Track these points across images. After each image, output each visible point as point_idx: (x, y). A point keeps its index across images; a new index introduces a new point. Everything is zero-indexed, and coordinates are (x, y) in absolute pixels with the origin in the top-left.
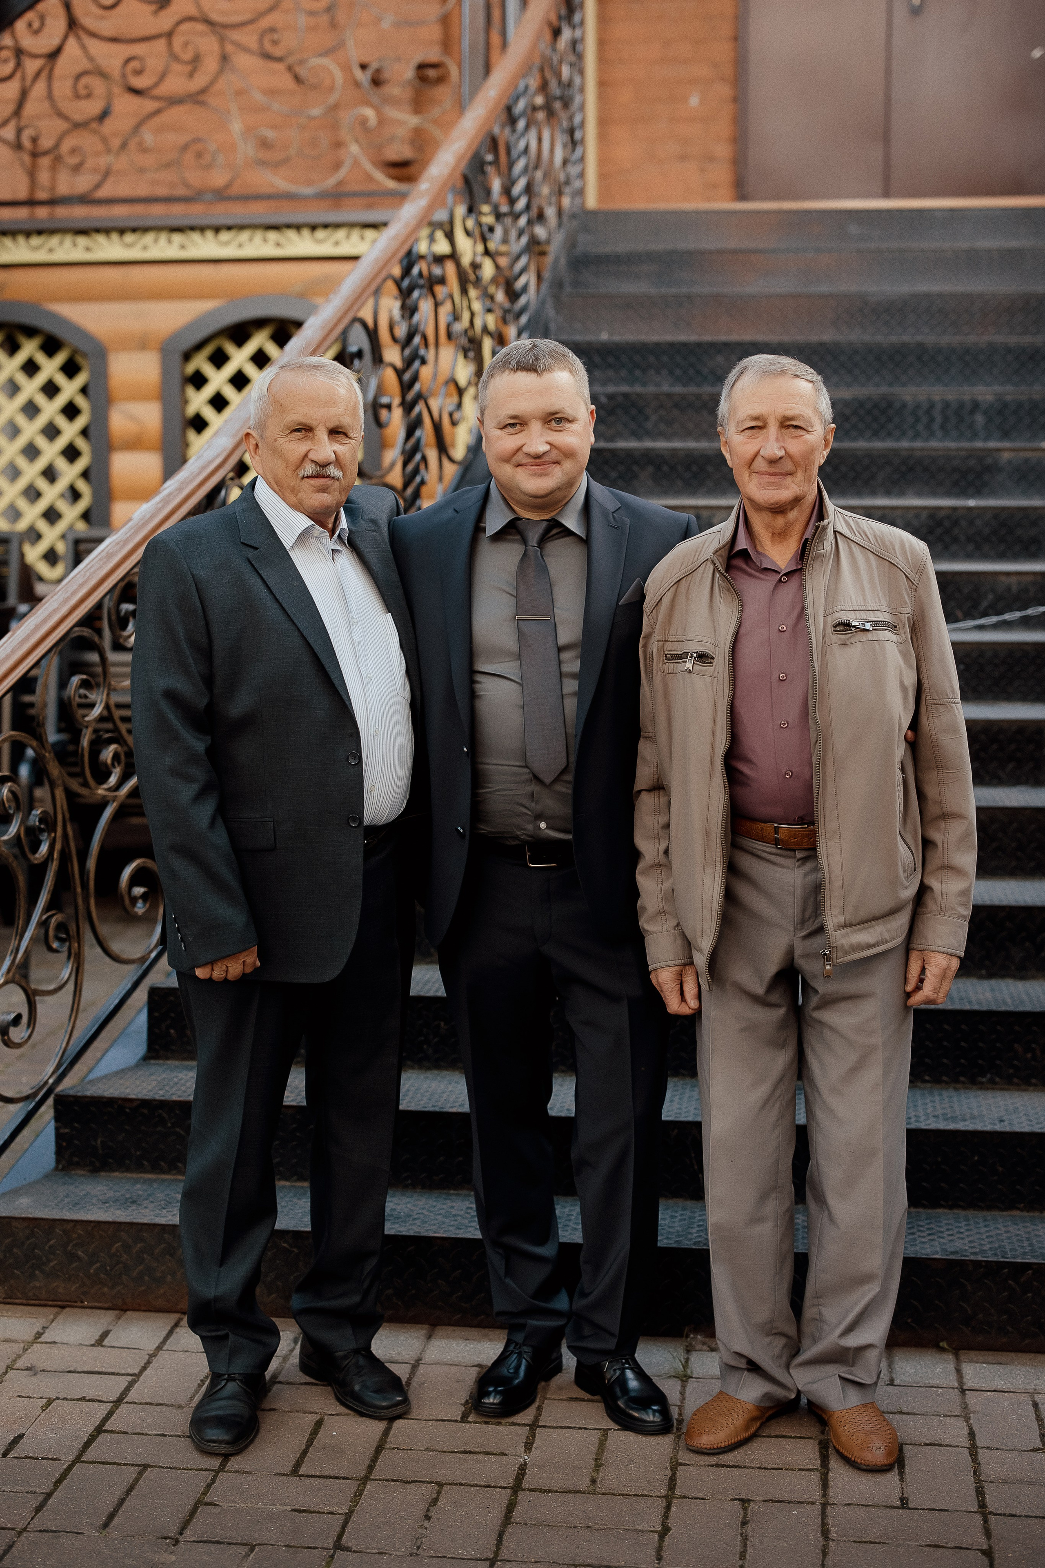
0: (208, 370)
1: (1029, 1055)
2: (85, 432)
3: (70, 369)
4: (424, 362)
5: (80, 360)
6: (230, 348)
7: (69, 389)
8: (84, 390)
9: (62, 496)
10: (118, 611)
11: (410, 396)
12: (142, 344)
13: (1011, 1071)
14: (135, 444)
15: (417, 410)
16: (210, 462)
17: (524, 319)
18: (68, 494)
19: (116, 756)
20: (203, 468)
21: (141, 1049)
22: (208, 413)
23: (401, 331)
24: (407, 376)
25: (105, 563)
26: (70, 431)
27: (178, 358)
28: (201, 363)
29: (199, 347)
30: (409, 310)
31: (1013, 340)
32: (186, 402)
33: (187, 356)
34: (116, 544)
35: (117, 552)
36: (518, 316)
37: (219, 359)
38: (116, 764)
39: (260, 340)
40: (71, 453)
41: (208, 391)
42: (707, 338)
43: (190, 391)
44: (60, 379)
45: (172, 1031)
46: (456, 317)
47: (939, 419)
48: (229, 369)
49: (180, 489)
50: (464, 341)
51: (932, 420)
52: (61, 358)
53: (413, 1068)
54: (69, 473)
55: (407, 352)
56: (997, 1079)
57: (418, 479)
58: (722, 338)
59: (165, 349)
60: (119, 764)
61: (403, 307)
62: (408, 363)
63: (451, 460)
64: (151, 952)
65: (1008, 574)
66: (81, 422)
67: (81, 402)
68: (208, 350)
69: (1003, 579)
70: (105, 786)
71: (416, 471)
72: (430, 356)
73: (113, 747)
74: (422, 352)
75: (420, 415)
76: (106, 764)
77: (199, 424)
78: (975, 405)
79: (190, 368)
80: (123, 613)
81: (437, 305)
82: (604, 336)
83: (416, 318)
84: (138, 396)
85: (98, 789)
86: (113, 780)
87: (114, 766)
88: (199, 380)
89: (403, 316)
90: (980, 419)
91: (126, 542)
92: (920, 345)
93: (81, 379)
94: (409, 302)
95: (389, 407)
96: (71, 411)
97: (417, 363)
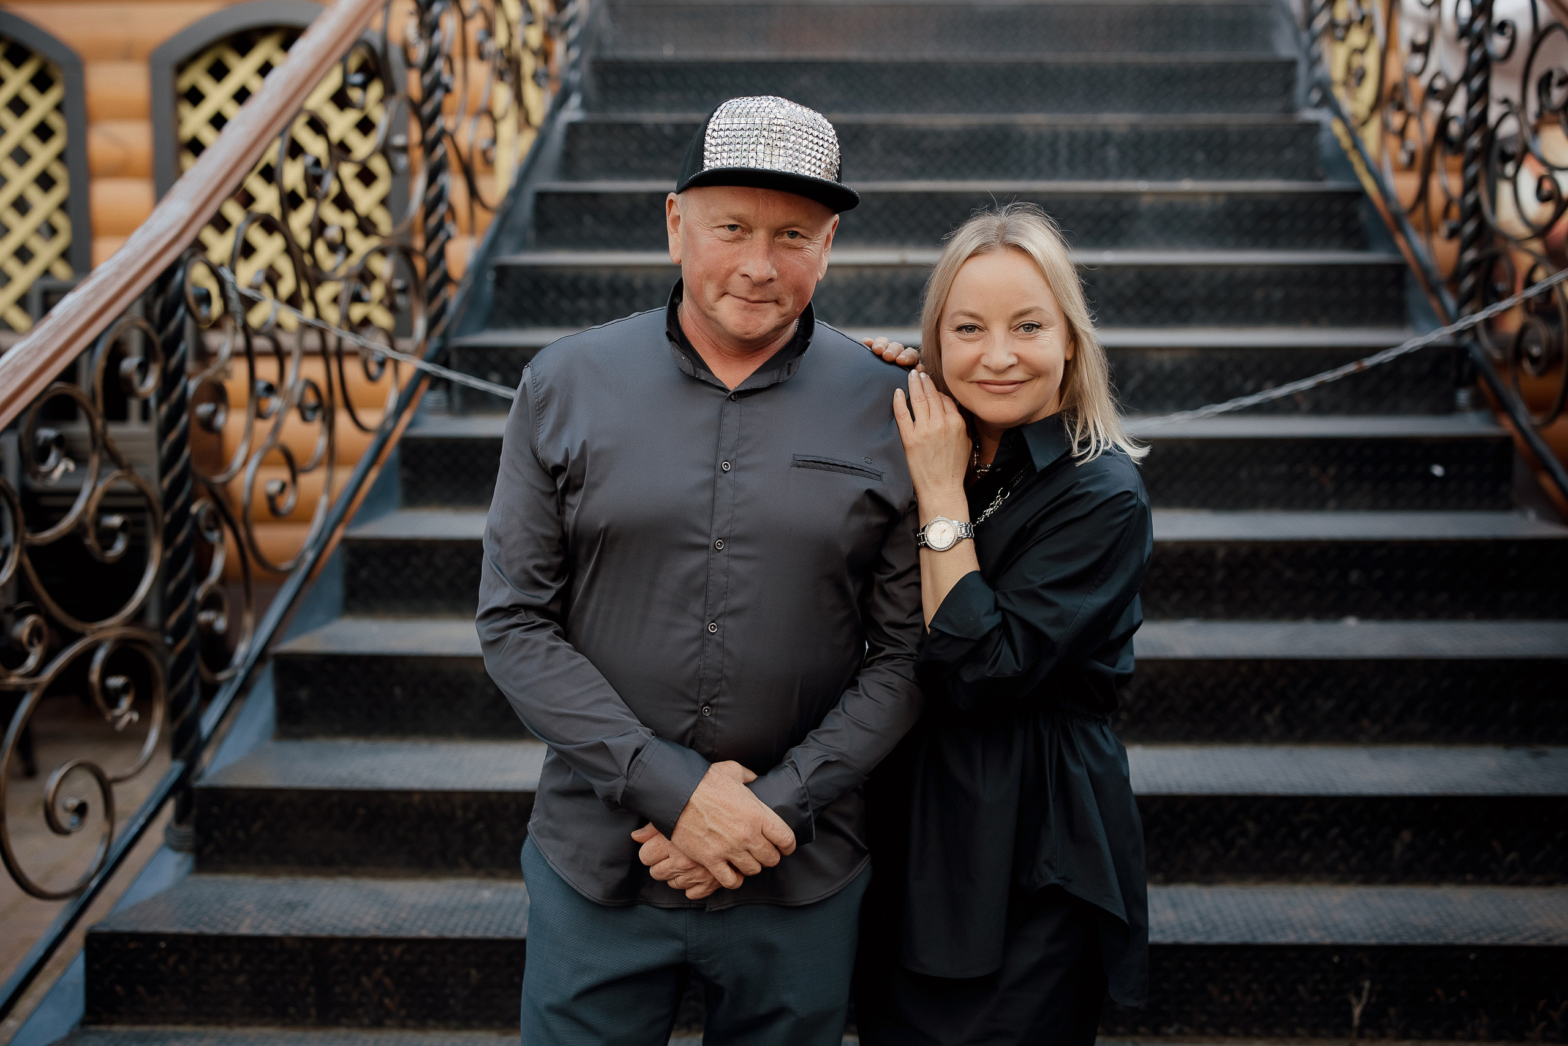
0: (206, 84)
1: (1226, 999)
2: (61, 157)
3: (42, 82)
4: (448, 90)
5: (55, 72)
6: (231, 59)
7: (41, 106)
8: (59, 108)
9: (38, 231)
10: (35, 439)
11: (432, 133)
12: (125, 53)
13: (1204, 1018)
14: (121, 171)
15: (439, 151)
16: (160, 236)
17: (573, 32)
18: (45, 230)
19: (35, 632)
20: (150, 244)
21: (77, 1009)
22: (207, 135)
23: (420, 53)
24: (427, 109)
25: (10, 380)
26: (43, 155)
27: (167, 73)
28: (198, 76)
29: (194, 57)
30: (428, 28)
31: (1144, 58)
32: (179, 122)
33: (181, 68)
34: (28, 353)
35: (29, 363)
36: (565, 28)
37: (219, 72)
38: (35, 641)
39: (264, 50)
40: (45, 181)
41: (207, 109)
42: (790, 54)
43: (186, 110)
44: (30, 95)
45: (118, 988)
46: (490, 32)
47: (1064, 153)
48: (231, 84)
49: (118, 274)
50: (500, 63)
51: (1055, 154)
52: (29, 70)
53: (435, 1028)
54: (43, 205)
55: (428, 79)
56: (1187, 1029)
57: (442, 236)
58: (807, 54)
59: (154, 59)
60: (40, 640)
61: (422, 24)
62: (428, 92)
63: (484, 206)
64: (91, 878)
65: (1159, 349)
66: (56, 144)
67: (56, 122)
68: (206, 61)
69: (1155, 356)
70: (21, 671)
71: (440, 225)
72: (457, 85)
73: (30, 619)
74: (446, 78)
75: (445, 155)
76: (19, 642)
77: (196, 147)
78: (1107, 137)
79: (185, 82)
80: (40, 442)
81: (465, 19)
82: (669, 52)
83: (437, 37)
84: (123, 114)
85: (9, 676)
86: (32, 662)
87: (31, 644)
88: (195, 97)
89: (421, 36)
90: (1112, 153)
91: (41, 349)
92: (1040, 65)
93: (54, 95)
94: (428, 18)
95: (404, 149)
96: (43, 132)
97: (438, 95)
